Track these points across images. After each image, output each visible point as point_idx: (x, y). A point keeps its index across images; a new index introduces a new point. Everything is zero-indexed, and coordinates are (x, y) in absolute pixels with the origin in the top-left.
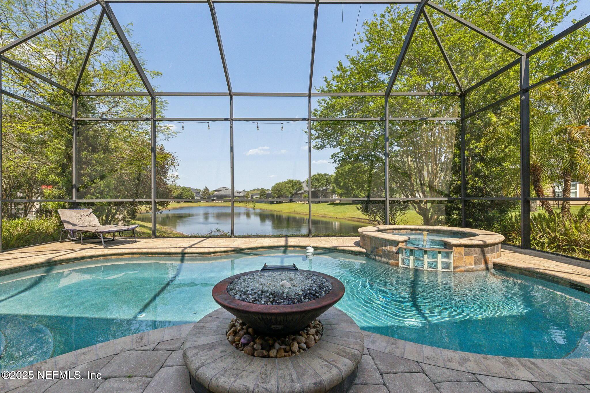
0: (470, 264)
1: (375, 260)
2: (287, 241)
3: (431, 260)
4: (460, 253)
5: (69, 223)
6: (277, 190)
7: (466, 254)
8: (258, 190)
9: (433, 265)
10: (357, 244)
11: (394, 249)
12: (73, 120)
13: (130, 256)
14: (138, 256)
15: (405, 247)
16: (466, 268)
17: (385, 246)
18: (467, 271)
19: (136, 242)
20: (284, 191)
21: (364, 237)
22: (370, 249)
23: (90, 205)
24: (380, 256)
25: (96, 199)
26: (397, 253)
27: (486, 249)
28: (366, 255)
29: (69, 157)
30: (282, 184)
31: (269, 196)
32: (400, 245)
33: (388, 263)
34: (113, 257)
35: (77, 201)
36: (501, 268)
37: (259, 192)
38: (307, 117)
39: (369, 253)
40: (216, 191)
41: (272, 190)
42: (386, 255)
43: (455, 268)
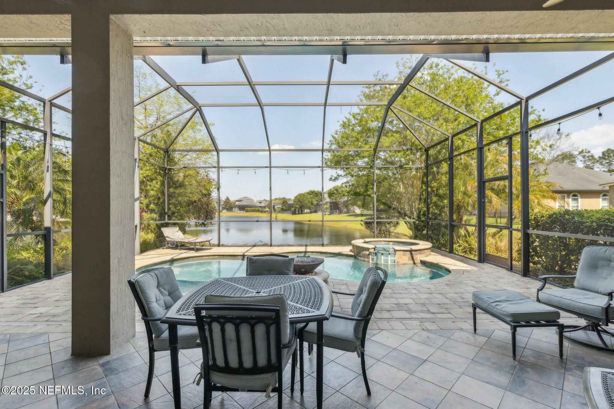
0: (406, 260)
1: (358, 259)
2: (306, 249)
3: (385, 258)
4: (400, 255)
5: (168, 237)
6: (299, 201)
7: (404, 255)
8: (279, 199)
9: (387, 261)
10: (351, 251)
11: (367, 253)
12: (166, 169)
13: (213, 257)
14: (217, 257)
15: (373, 251)
16: (404, 262)
17: (363, 251)
18: (404, 264)
19: (211, 249)
20: (306, 202)
21: (354, 246)
22: (356, 253)
23: (175, 224)
24: (361, 257)
25: (178, 220)
26: (369, 255)
27: (413, 252)
28: (354, 257)
29: (163, 193)
30: (304, 195)
31: (291, 206)
32: (371, 250)
33: (364, 261)
34: (204, 257)
35: (169, 222)
36: (423, 263)
37: (281, 202)
38: (321, 165)
39: (356, 255)
40: (237, 201)
41: (294, 201)
42: (364, 256)
43: (397, 262)
